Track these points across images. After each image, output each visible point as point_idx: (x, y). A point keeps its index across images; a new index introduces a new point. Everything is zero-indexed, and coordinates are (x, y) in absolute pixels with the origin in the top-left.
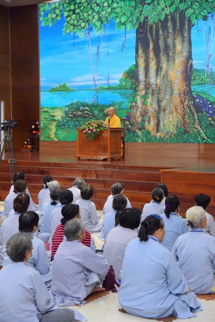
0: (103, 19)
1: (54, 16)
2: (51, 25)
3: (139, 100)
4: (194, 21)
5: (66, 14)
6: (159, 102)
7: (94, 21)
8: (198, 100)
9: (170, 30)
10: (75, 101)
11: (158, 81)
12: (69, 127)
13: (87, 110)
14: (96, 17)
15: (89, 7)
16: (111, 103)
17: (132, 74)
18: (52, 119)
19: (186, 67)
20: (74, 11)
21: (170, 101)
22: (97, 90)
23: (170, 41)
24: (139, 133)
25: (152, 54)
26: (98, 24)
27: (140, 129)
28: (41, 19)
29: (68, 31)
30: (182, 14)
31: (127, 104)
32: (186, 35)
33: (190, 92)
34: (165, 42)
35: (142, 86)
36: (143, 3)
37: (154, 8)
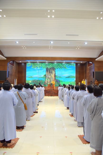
2: (29, 66)
3: (47, 80)
4: (56, 69)
5: (32, 65)
6: (50, 80)
8: (57, 80)
10: (34, 79)
11: (50, 77)
12: (32, 84)
13: (36, 81)
15: (37, 64)
17: (45, 76)
19: (55, 76)
20: (34, 65)
23: (52, 71)
24: (47, 85)
25: (49, 73)
26: (39, 67)
28: (27, 65)
29: (33, 68)
30: (54, 68)
31: (44, 80)
32: (54, 70)
33: (55, 79)
35: (47, 77)
36: (47, 65)
37: (49, 66)
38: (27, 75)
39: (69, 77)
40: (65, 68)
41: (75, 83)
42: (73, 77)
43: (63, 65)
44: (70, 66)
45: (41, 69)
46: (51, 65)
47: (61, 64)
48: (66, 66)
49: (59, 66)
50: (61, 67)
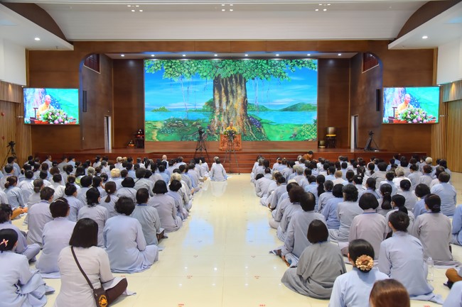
0: (191, 72)
1: (156, 68)
2: (153, 72)
3: (216, 118)
4: (247, 80)
5: (165, 67)
6: (228, 119)
7: (185, 73)
8: (251, 119)
9: (234, 82)
10: (172, 117)
11: (228, 108)
12: (167, 132)
13: (180, 123)
14: (187, 71)
15: (182, 65)
17: (211, 104)
18: (155, 128)
19: (244, 104)
20: (171, 67)
21: (235, 119)
22: (187, 112)
23: (234, 88)
24: (217, 136)
25: (223, 94)
26: (188, 75)
27: (217, 134)
28: (146, 69)
29: (167, 77)
30: (241, 76)
31: (208, 120)
32: (243, 85)
33: (246, 114)
34: (231, 88)
35: (217, 110)
36: (217, 67)
37: (224, 71)
38: (147, 104)
39: (293, 109)
40: (280, 75)
41: (316, 127)
42: (308, 109)
43: (274, 65)
44: (297, 70)
45: (195, 80)
46: (229, 65)
47: (267, 64)
48: (285, 69)
49: (260, 71)
50: (265, 72)
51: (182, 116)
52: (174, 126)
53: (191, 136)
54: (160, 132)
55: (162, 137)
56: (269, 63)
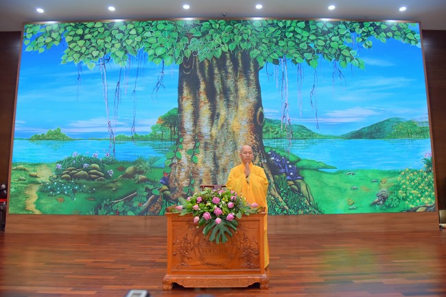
0: (128, 48)
1: (49, 40)
2: (41, 50)
3: (184, 157)
4: (262, 63)
5: (68, 39)
6: (215, 159)
7: (113, 50)
8: (273, 158)
9: (230, 70)
10: (75, 154)
11: (214, 131)
12: (62, 192)
13: (95, 168)
14: (118, 45)
15: (107, 33)
16: (137, 158)
17: (173, 121)
18: (33, 180)
19: (255, 116)
20: (82, 37)
21: (233, 158)
22: (114, 141)
23: (230, 83)
25: (203, 97)
26: (120, 54)
27: (185, 197)
28: (26, 42)
29: (70, 60)
30: (245, 55)
31: (163, 160)
32: (252, 77)
33: (262, 147)
34: (223, 83)
35: (188, 137)
36: (189, 36)
37: (206, 43)
39: (374, 132)
40: (339, 54)
41: (431, 177)
42: (409, 134)
43: (324, 33)
46: (219, 31)
47: (307, 28)
48: (350, 41)
49: (291, 43)
50: (303, 46)
51: (99, 151)
52: (79, 177)
53: (121, 202)
54: (45, 191)
55: (50, 205)
56: (312, 27)
